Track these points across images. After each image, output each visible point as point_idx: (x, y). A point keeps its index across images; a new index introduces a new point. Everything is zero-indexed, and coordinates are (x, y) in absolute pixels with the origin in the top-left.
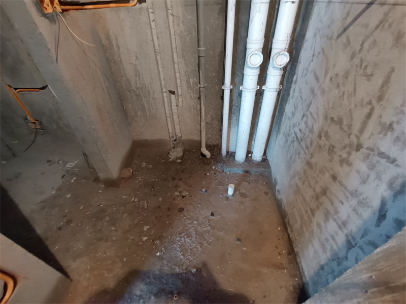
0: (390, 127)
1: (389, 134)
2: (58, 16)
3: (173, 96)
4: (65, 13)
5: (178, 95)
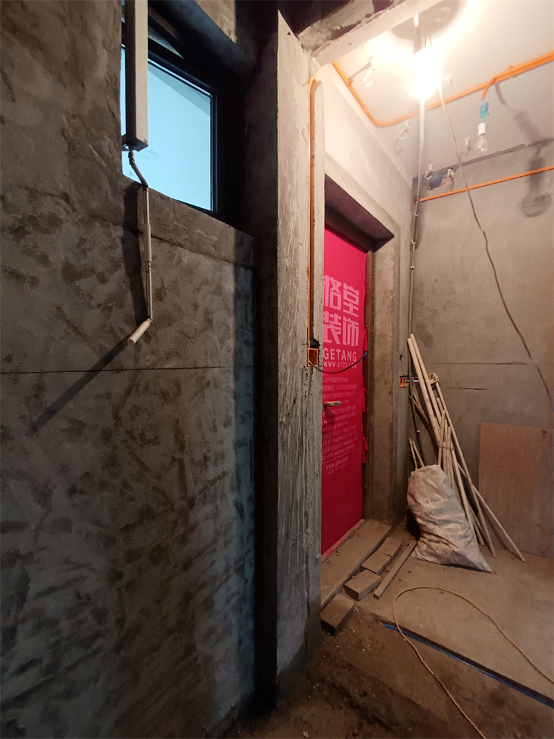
0: (206, 459)
1: (209, 464)
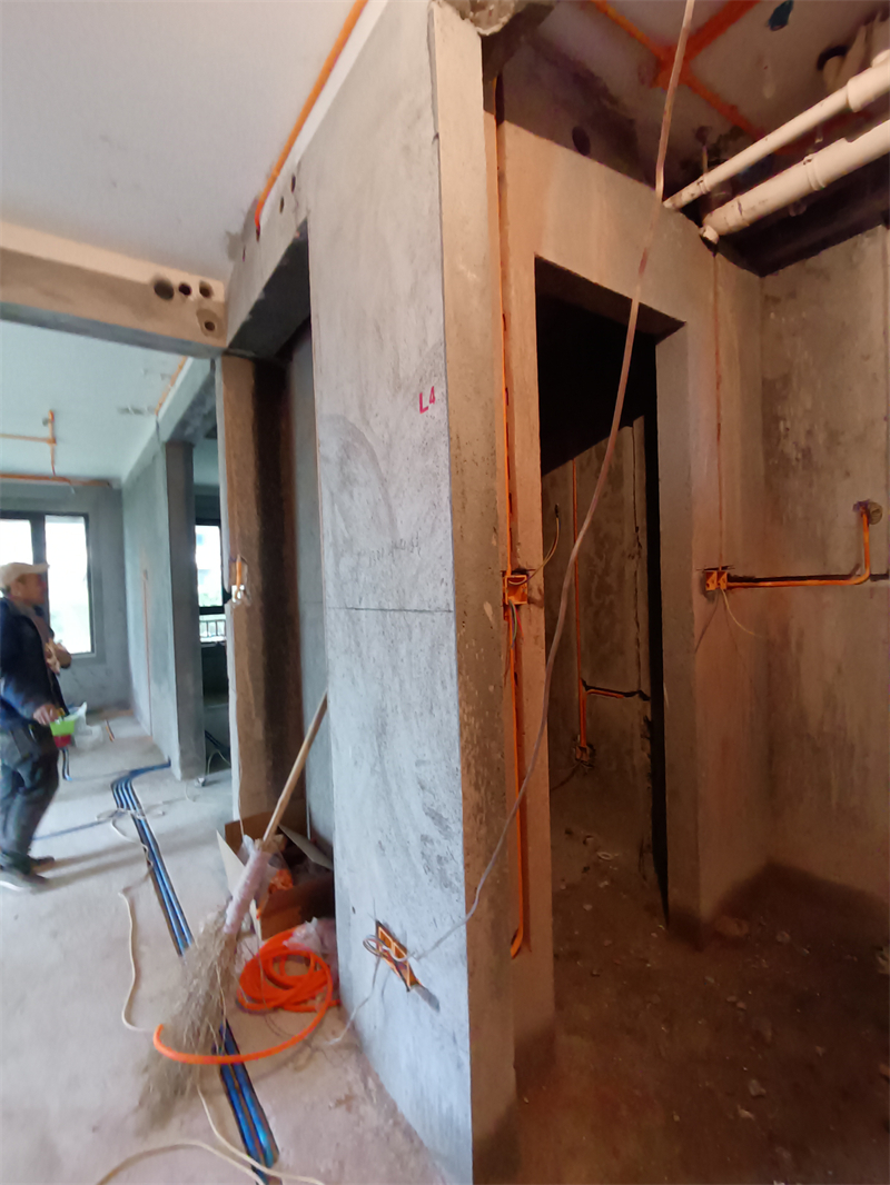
2: (720, 595)
4: (730, 591)
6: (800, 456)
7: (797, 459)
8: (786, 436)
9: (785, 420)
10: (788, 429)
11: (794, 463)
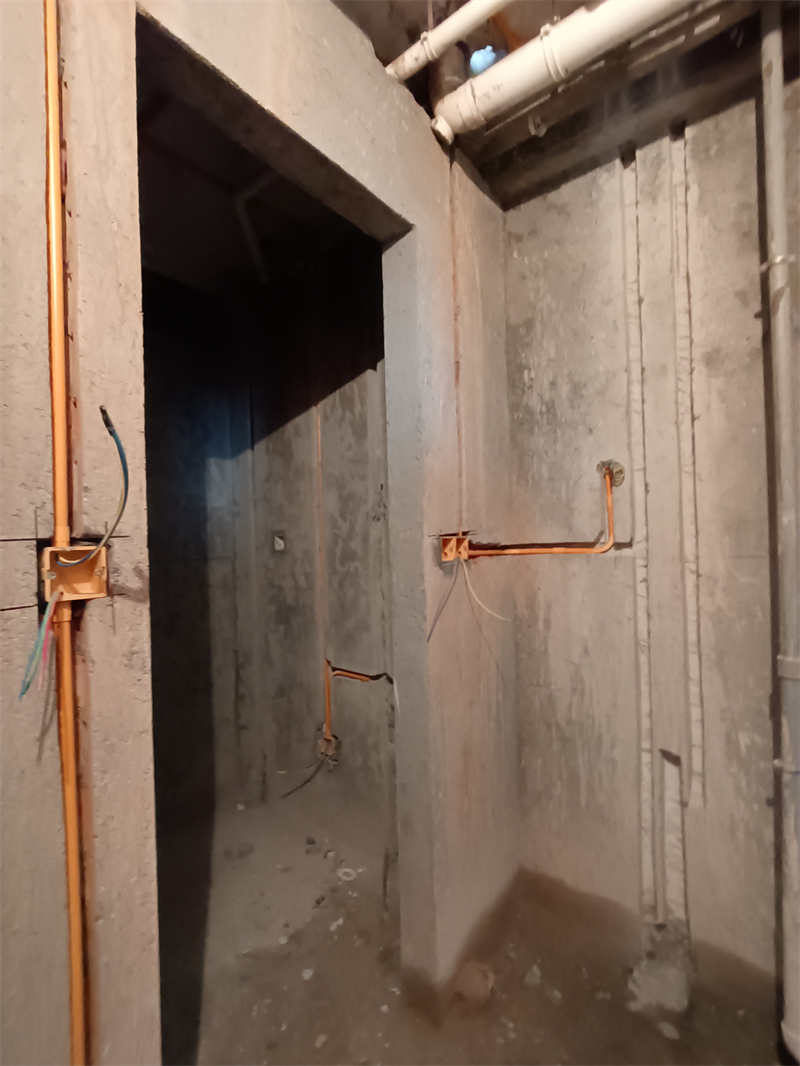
2: (460, 566)
3: (670, 769)
4: (471, 560)
5: (691, 771)
6: (544, 409)
7: (541, 412)
8: (531, 387)
9: (530, 370)
10: (532, 379)
11: (538, 417)
